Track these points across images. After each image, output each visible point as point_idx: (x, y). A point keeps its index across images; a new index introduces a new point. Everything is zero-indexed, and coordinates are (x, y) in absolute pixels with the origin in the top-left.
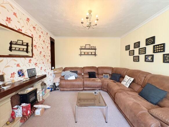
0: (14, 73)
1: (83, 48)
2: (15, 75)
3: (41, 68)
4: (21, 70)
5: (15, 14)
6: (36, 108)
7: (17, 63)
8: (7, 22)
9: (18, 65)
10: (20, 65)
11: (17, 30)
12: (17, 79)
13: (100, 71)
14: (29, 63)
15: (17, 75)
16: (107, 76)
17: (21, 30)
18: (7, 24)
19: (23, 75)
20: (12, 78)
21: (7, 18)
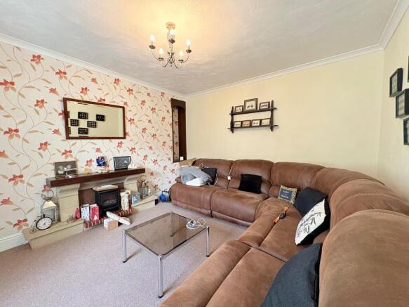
0: (91, 160)
1: (239, 110)
2: (93, 163)
3: (146, 156)
4: (103, 158)
5: (94, 80)
6: (107, 217)
7: (96, 147)
8: (82, 95)
9: (98, 150)
10: (101, 149)
11: (96, 101)
12: (96, 169)
13: (276, 177)
14: (118, 148)
15: (95, 164)
16: (291, 192)
17: (104, 100)
18: (81, 97)
19: (105, 164)
20: (87, 167)
21: (83, 89)
